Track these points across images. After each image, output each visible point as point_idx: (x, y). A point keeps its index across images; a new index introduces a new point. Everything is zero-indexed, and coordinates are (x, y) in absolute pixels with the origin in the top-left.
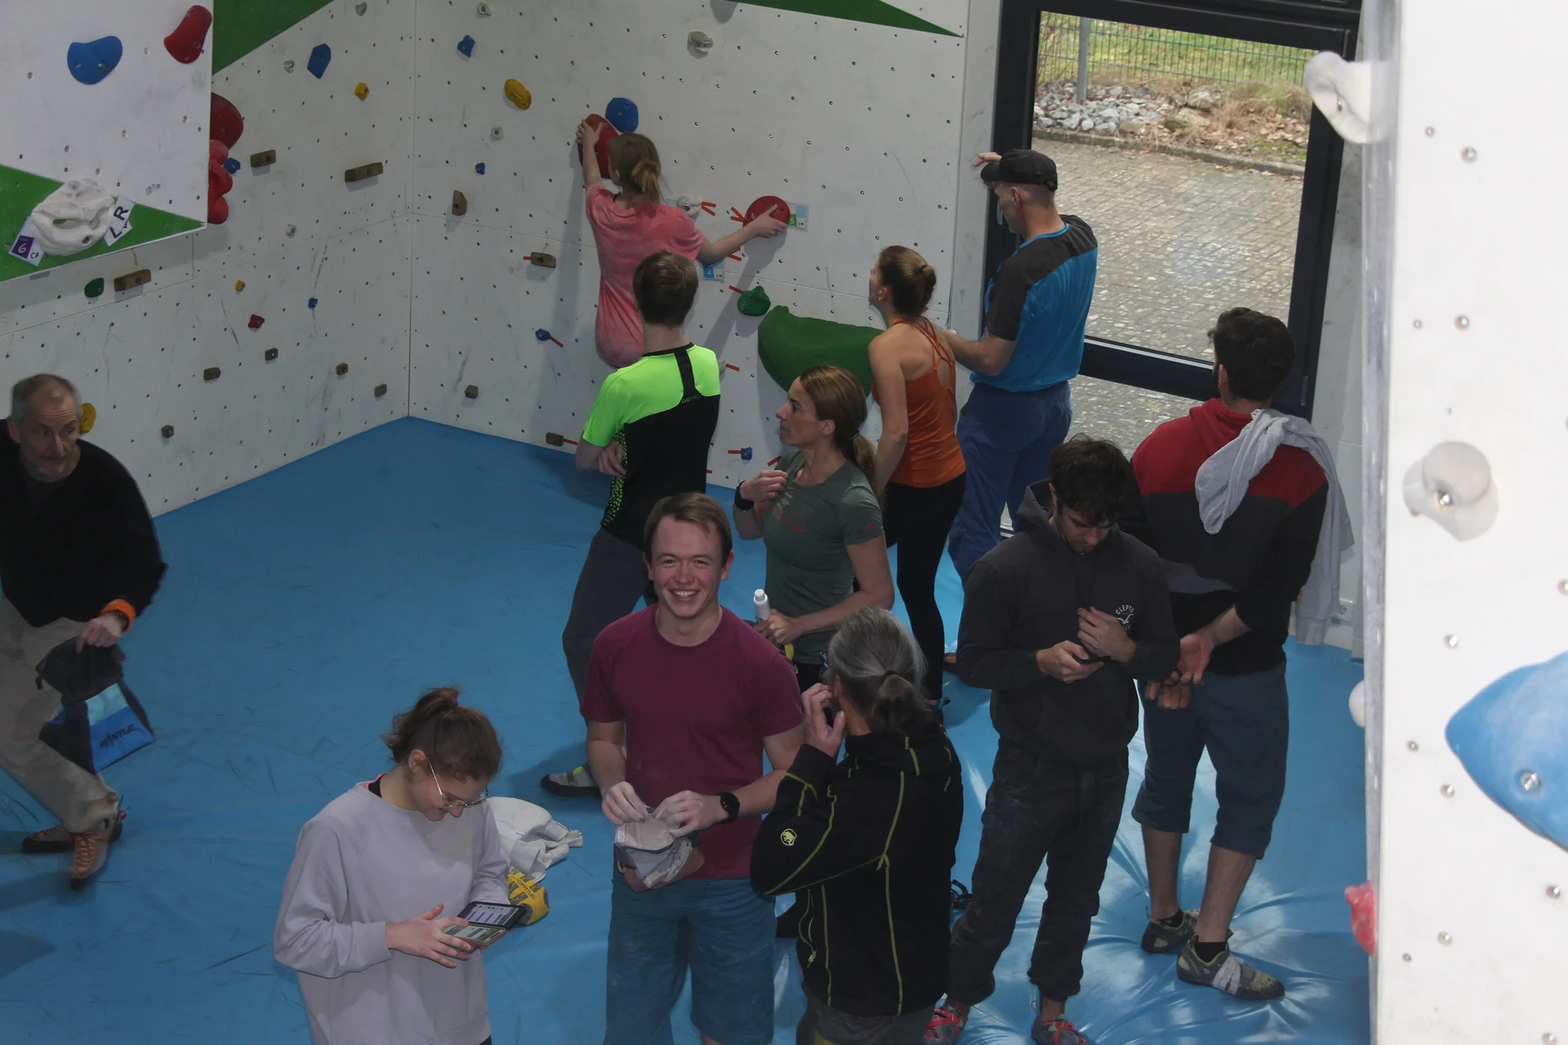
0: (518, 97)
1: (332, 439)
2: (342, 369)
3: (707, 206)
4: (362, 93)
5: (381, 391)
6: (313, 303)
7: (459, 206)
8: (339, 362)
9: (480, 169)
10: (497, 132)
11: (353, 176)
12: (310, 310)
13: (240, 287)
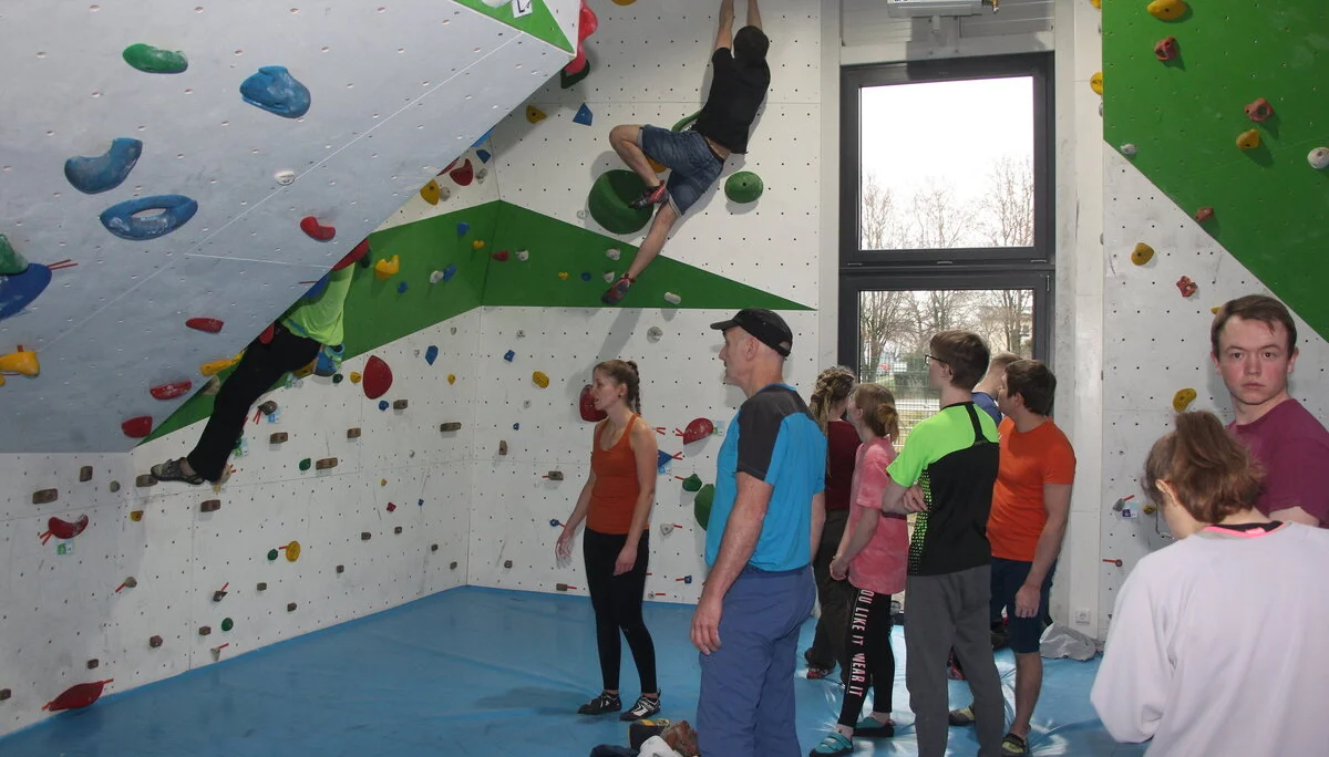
0: (541, 380)
1: (427, 593)
2: (435, 548)
3: (660, 430)
4: (452, 380)
5: (454, 565)
6: (421, 502)
7: (503, 449)
8: (435, 543)
9: (516, 427)
10: (527, 403)
11: (445, 428)
12: (419, 507)
13: (384, 483)
